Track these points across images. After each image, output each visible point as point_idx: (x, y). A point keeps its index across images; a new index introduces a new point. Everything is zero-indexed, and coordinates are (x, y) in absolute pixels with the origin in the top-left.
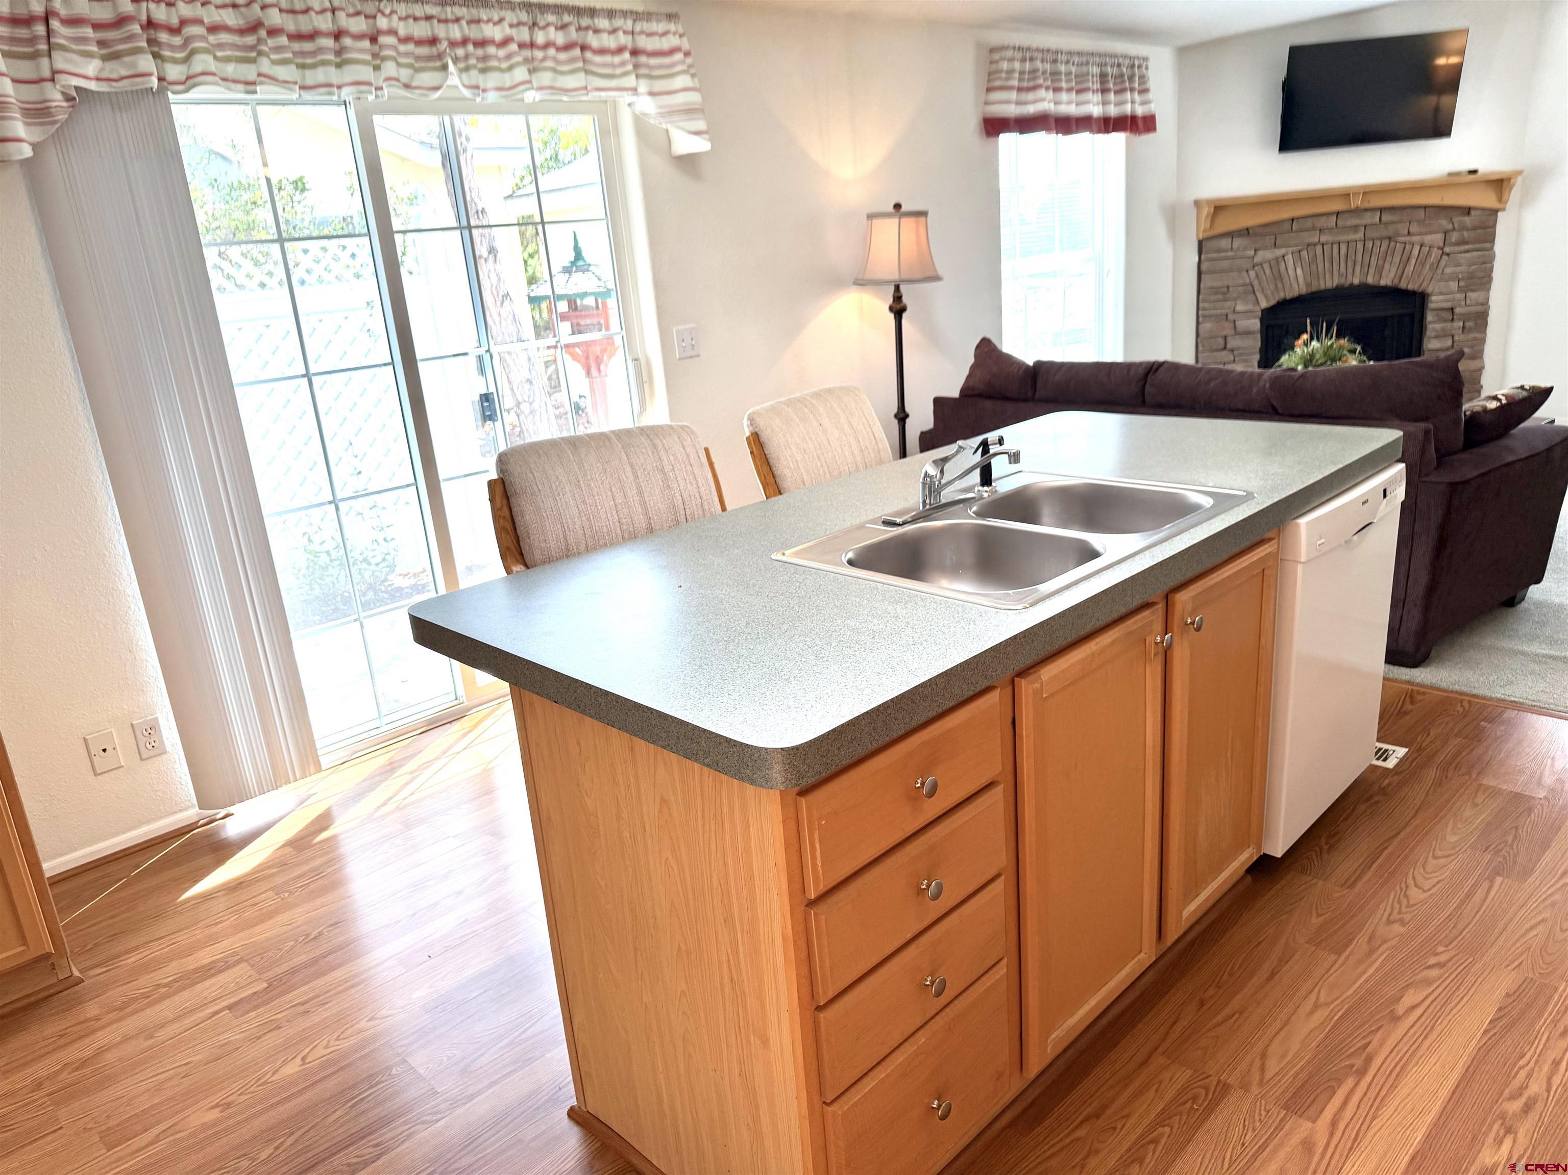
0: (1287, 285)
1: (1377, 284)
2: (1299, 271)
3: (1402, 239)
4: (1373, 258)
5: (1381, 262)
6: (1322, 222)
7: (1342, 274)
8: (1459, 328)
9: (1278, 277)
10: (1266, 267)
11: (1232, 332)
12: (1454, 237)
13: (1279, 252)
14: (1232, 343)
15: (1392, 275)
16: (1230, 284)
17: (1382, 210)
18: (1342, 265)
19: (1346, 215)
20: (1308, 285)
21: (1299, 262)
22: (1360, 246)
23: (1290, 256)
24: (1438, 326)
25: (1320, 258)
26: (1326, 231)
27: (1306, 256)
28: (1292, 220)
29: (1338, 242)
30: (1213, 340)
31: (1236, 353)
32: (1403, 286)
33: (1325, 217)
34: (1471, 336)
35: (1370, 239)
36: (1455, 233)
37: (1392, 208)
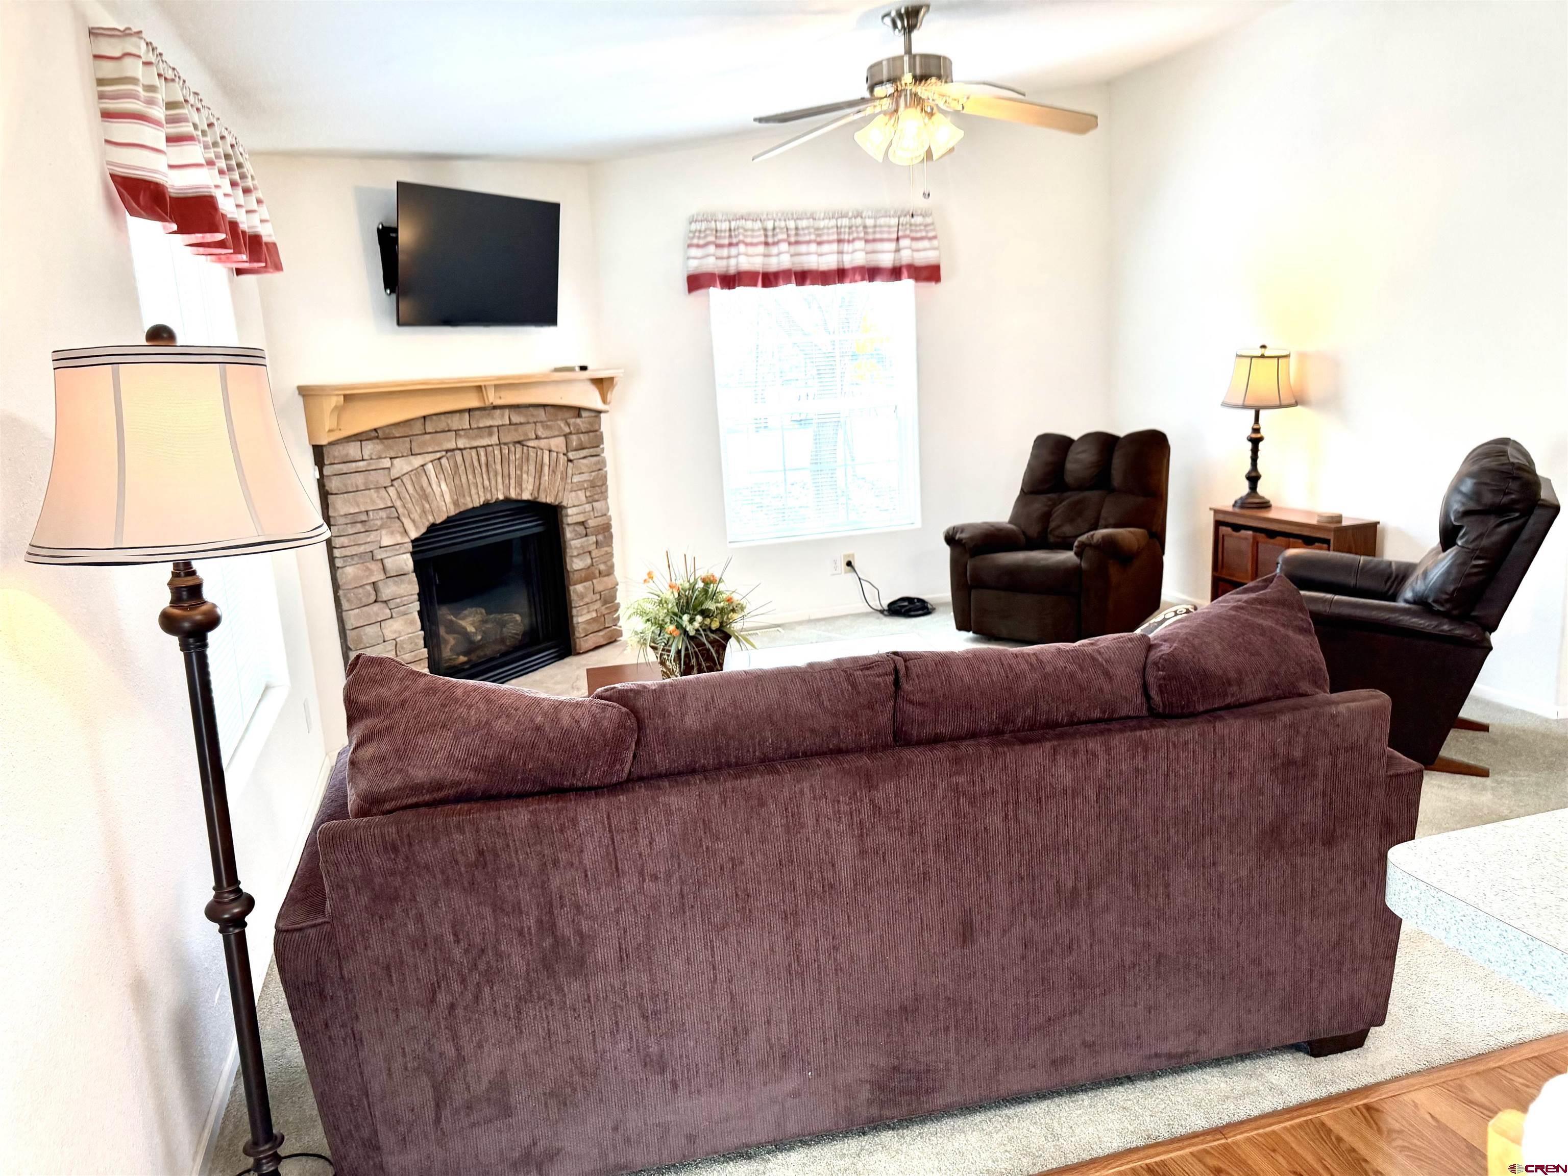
0: (434, 505)
1: (519, 498)
2: (444, 486)
3: (532, 444)
4: (511, 468)
5: (519, 472)
6: (455, 423)
7: (487, 488)
8: (593, 543)
9: (423, 495)
10: (406, 479)
11: (382, 576)
12: (573, 441)
13: (417, 461)
14: (384, 592)
15: (530, 487)
16: (368, 509)
17: (509, 407)
18: (485, 476)
19: (477, 413)
20: (456, 503)
21: (441, 473)
22: (497, 452)
23: (430, 466)
24: (575, 544)
25: (462, 469)
26: (462, 433)
27: (448, 465)
28: (424, 417)
29: (476, 448)
30: (360, 590)
31: (392, 604)
32: (542, 499)
33: (458, 415)
34: (602, 551)
35: (504, 444)
36: (574, 436)
37: (518, 406)
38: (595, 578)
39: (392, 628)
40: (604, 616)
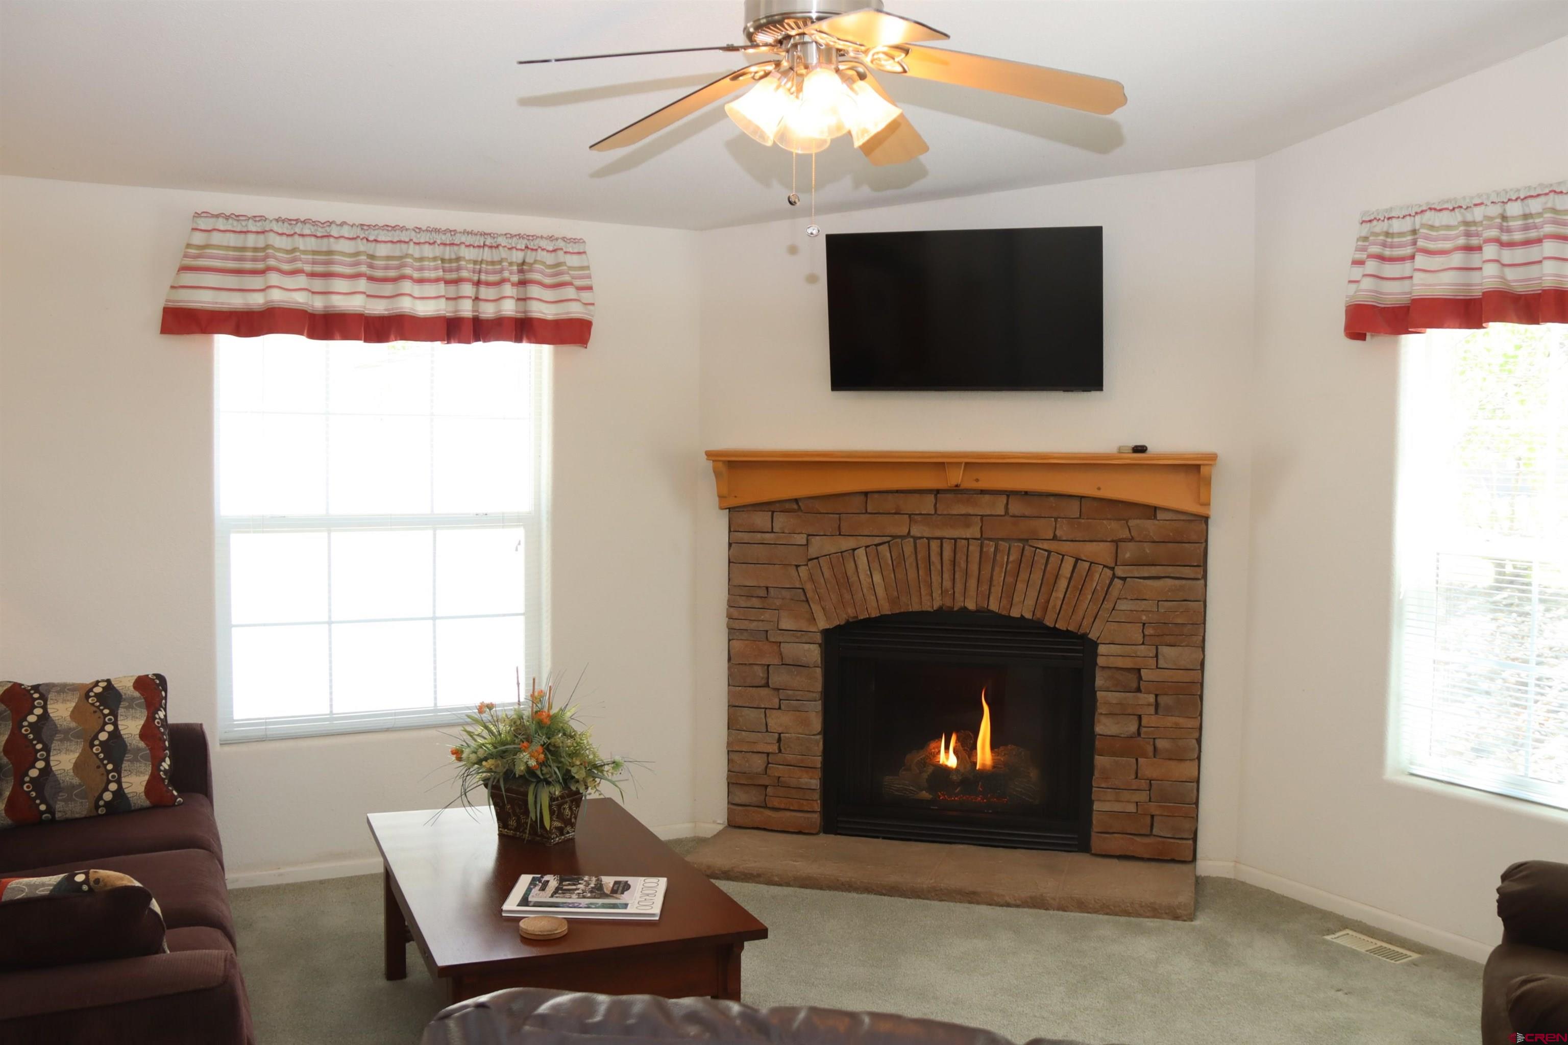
0: (859, 597)
1: (1004, 613)
2: (877, 578)
3: (1046, 545)
4: (997, 569)
5: (1010, 580)
6: (912, 504)
7: (947, 591)
8: (1149, 705)
9: (844, 583)
10: (824, 562)
11: (776, 661)
12: (1128, 552)
13: (847, 544)
14: (777, 679)
15: (1030, 602)
16: (771, 584)
17: (1009, 494)
18: (946, 576)
19: (949, 496)
20: (893, 601)
21: (877, 560)
22: (974, 548)
23: (861, 553)
24: (1114, 697)
25: (910, 561)
26: (919, 518)
27: (888, 555)
28: (866, 494)
29: (941, 539)
30: (747, 669)
31: (782, 694)
32: (1049, 622)
33: (917, 495)
34: (1170, 721)
35: (990, 539)
36: (1131, 545)
37: (1026, 493)
38: (1144, 755)
39: (779, 721)
40: (1152, 817)
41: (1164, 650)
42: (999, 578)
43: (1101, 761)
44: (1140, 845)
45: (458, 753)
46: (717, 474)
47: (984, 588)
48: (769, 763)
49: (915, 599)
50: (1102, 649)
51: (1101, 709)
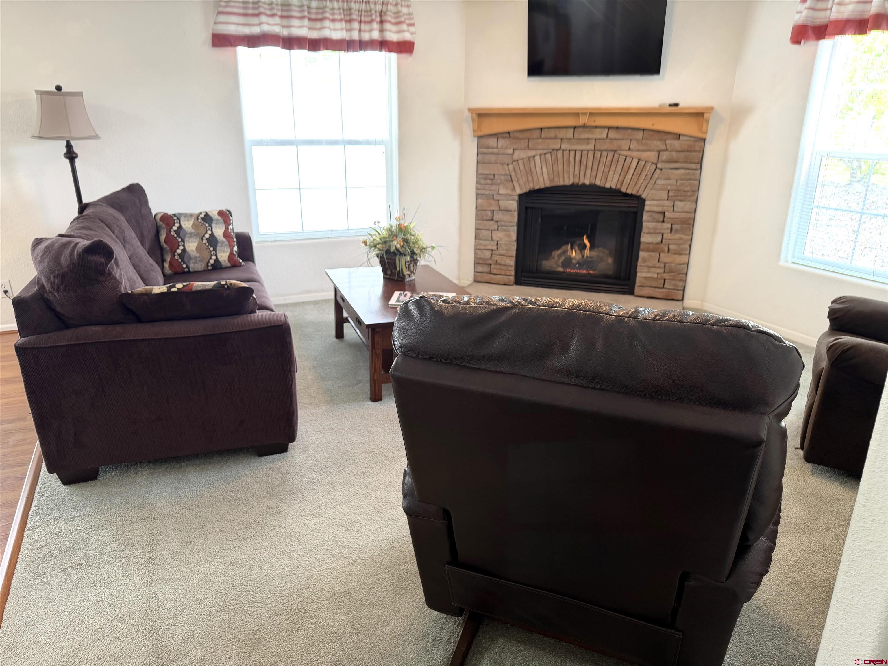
0: (535, 178)
1: (603, 186)
2: (544, 169)
3: (625, 153)
4: (600, 165)
5: (606, 170)
6: (562, 134)
7: (576, 175)
8: (668, 229)
9: (530, 172)
10: (520, 162)
11: (497, 208)
12: (664, 156)
13: (531, 153)
14: (497, 217)
15: (615, 180)
16: (496, 173)
17: (609, 128)
18: (577, 168)
19: (581, 129)
20: (552, 180)
21: (545, 161)
22: (591, 155)
23: (537, 158)
24: (651, 225)
25: (560, 161)
26: (565, 141)
27: (550, 158)
28: (541, 129)
29: (575, 150)
30: (484, 212)
31: (499, 224)
32: (623, 190)
33: (565, 130)
34: (677, 236)
35: (599, 150)
36: (666, 153)
37: (617, 128)
38: (663, 251)
39: (498, 235)
40: (665, 280)
41: (677, 203)
42: (601, 170)
43: (642, 254)
44: (658, 293)
45: (365, 243)
46: (473, 120)
47: (594, 173)
48: (492, 254)
49: (561, 180)
50: (647, 203)
51: (644, 230)
